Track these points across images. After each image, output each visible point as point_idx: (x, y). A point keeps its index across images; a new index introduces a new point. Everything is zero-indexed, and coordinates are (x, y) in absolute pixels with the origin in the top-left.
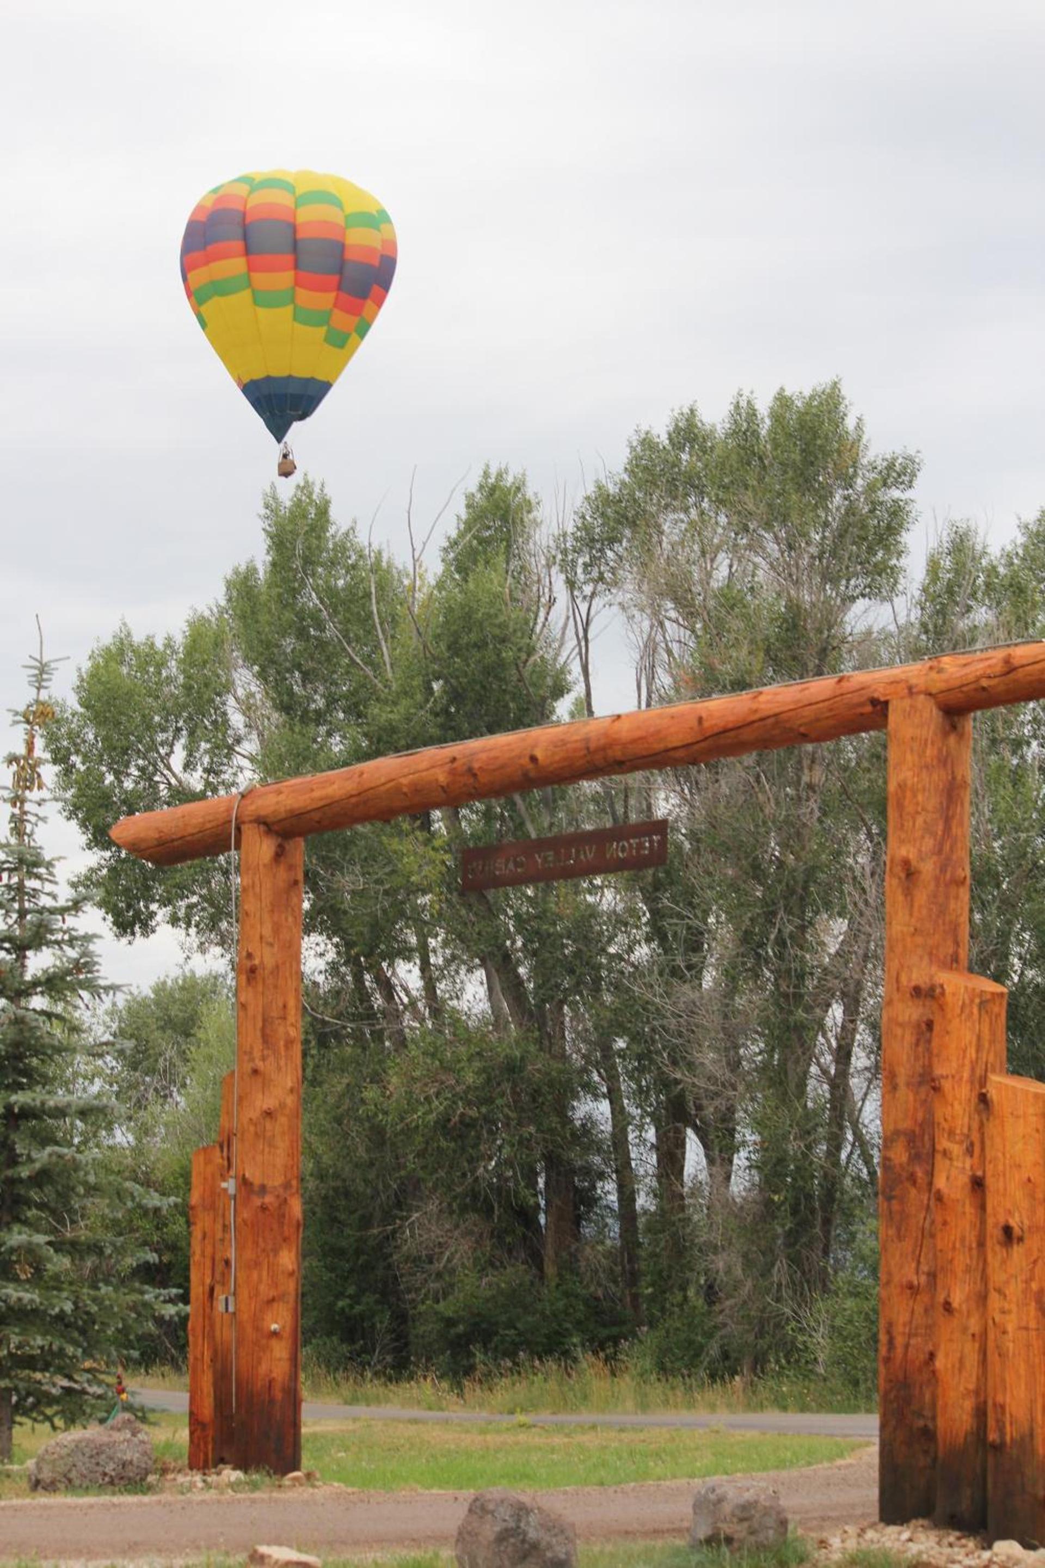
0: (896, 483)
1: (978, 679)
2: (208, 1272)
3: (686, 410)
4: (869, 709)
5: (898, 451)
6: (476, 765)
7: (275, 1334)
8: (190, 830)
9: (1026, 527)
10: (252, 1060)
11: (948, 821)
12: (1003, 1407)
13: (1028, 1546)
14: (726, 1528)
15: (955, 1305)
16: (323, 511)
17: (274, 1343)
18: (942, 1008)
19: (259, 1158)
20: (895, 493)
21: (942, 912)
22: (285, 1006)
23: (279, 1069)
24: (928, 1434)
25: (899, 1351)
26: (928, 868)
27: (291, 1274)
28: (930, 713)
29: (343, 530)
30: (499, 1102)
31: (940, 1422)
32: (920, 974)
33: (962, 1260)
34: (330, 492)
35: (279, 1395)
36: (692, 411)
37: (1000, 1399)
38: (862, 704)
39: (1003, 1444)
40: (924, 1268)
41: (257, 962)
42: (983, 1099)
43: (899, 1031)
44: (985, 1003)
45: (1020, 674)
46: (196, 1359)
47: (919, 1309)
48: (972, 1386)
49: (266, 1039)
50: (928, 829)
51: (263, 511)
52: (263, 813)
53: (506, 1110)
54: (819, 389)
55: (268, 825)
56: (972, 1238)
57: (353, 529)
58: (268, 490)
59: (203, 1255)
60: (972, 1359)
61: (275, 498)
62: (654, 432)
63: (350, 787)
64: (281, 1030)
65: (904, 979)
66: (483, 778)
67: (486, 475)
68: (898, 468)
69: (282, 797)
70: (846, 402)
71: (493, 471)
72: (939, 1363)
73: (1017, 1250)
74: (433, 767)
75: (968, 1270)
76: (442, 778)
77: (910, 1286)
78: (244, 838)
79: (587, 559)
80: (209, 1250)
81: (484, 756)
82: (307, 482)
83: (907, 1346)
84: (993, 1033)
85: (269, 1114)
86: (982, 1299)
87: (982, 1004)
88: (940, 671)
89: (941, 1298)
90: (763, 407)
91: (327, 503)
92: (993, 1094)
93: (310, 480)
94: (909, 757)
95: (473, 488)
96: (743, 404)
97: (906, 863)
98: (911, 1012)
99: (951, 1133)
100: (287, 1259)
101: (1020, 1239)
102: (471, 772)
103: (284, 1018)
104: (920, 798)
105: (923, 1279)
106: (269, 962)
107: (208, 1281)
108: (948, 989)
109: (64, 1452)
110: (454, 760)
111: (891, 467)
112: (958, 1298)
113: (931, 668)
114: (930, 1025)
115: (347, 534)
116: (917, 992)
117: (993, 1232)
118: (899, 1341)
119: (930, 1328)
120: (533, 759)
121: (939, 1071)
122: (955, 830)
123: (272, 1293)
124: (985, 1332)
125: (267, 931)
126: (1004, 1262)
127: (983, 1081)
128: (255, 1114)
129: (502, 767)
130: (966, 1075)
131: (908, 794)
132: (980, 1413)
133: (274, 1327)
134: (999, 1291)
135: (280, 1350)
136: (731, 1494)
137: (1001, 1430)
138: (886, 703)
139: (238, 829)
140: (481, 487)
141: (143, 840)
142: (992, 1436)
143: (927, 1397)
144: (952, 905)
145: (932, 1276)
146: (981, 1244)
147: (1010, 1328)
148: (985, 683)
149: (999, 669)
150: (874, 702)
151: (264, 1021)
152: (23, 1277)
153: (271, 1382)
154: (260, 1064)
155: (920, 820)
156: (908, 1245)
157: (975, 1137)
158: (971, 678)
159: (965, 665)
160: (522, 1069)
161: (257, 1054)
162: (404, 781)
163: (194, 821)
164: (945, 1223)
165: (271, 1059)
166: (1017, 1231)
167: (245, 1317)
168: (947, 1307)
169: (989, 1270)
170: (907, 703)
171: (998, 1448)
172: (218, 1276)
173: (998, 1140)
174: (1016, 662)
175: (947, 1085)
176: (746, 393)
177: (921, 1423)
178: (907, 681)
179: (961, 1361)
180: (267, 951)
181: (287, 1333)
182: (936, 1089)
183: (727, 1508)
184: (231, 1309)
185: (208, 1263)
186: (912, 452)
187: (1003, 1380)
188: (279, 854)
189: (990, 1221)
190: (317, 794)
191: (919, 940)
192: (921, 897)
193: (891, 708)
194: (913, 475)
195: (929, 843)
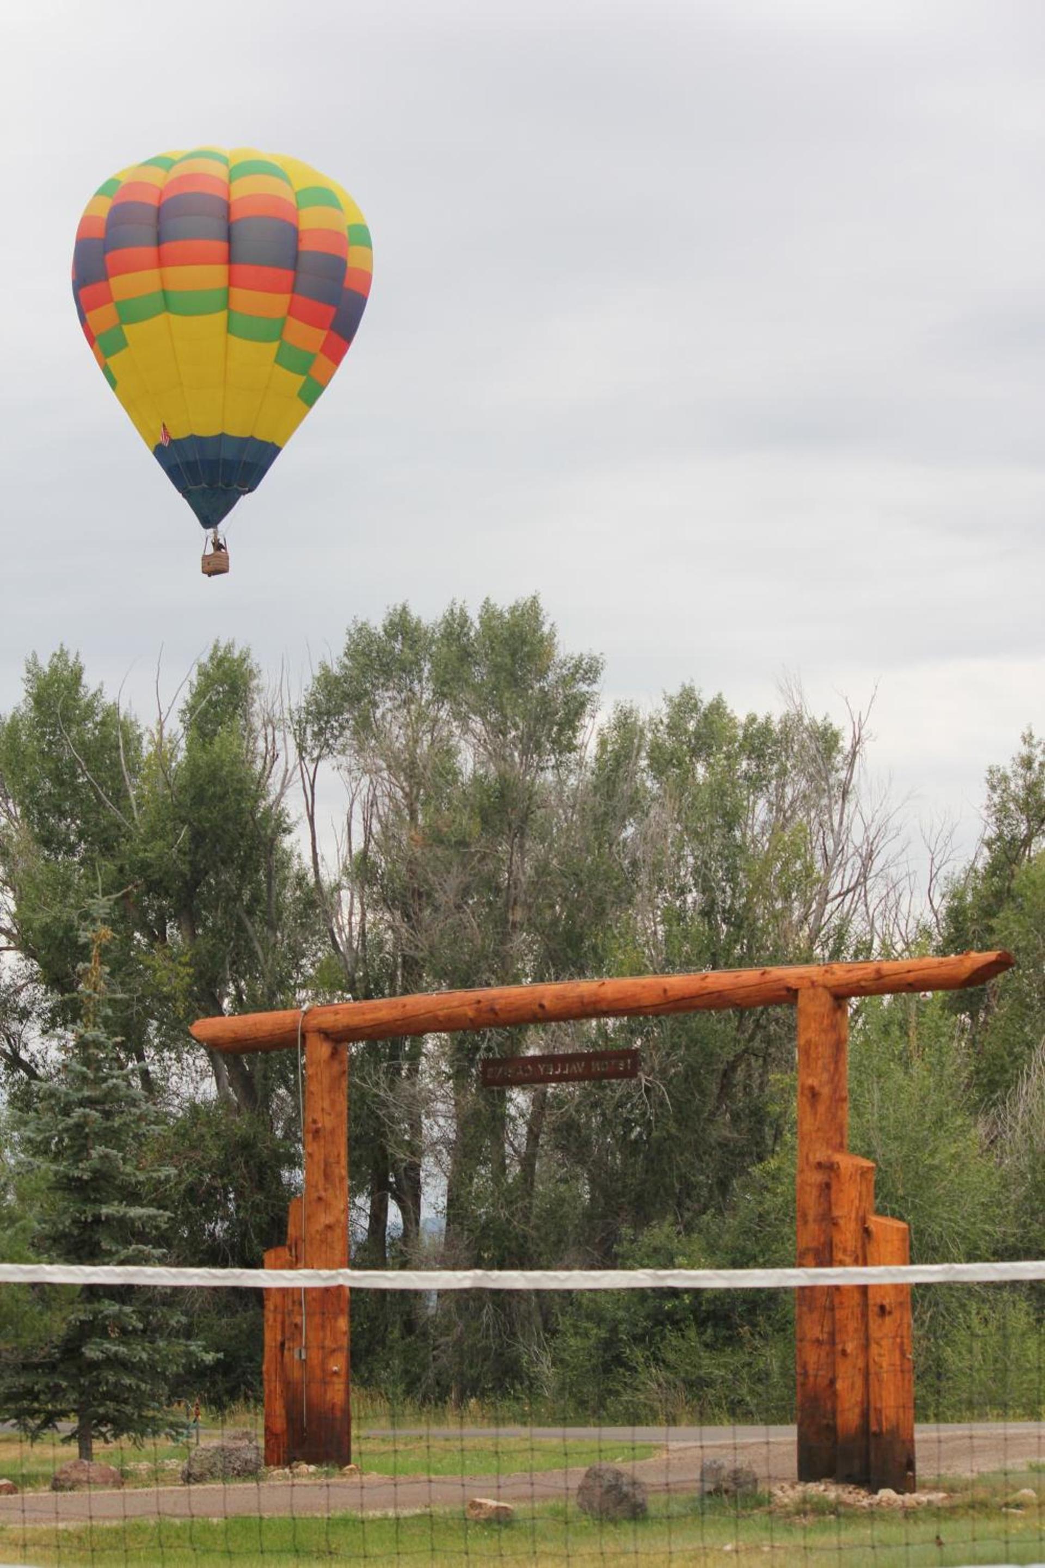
0: (584, 679)
1: (859, 981)
2: (279, 1332)
3: (399, 608)
4: (784, 993)
5: (586, 652)
6: (497, 1007)
7: (335, 1373)
8: (261, 1034)
9: (671, 701)
10: (318, 1191)
11: (836, 1063)
12: (880, 1411)
13: (898, 1492)
14: (725, 1485)
15: (849, 1351)
16: (77, 676)
17: (335, 1379)
18: (838, 1176)
19: (323, 1256)
20: (583, 687)
21: (834, 1117)
22: (339, 1155)
23: (336, 1197)
24: (832, 1429)
25: (811, 1379)
26: (826, 1091)
27: (345, 1333)
28: (826, 999)
29: (92, 692)
30: (236, 1174)
31: (839, 1421)
32: (821, 1154)
33: (852, 1325)
34: (83, 660)
35: (338, 1414)
36: (404, 609)
37: (878, 1406)
38: (779, 990)
39: (881, 1432)
40: (826, 1329)
41: (320, 1125)
42: (867, 1231)
43: (808, 1188)
44: (864, 1172)
45: (886, 980)
46: (270, 1391)
47: (823, 1354)
48: (859, 1399)
49: (327, 1176)
50: (825, 1068)
51: (25, 675)
52: (324, 1026)
53: (241, 1181)
54: (522, 602)
55: (327, 1035)
56: (858, 1311)
57: (100, 690)
58: (30, 658)
59: (275, 1320)
60: (859, 1382)
61: (35, 664)
62: (372, 624)
63: (396, 1013)
64: (337, 1171)
65: (811, 1157)
66: (502, 1016)
67: (216, 648)
68: (584, 666)
69: (338, 1017)
70: (544, 613)
71: (223, 644)
72: (839, 1385)
73: (888, 1319)
74: (462, 1005)
75: (856, 1330)
76: (471, 1014)
77: (818, 1341)
78: (308, 1042)
79: (316, 729)
80: (279, 1317)
81: (503, 1001)
82: (62, 650)
83: (816, 1376)
84: (868, 1191)
85: (329, 1227)
86: (866, 1347)
87: (862, 1174)
88: (833, 973)
89: (839, 1347)
90: (474, 615)
91: (81, 669)
92: (872, 1227)
93: (65, 649)
94: (813, 1025)
95: (205, 659)
96: (457, 611)
97: (812, 1088)
98: (817, 1177)
99: (845, 1250)
100: (343, 1323)
101: (890, 1313)
102: (492, 1010)
103: (338, 1163)
104: (820, 1049)
105: (825, 1336)
106: (329, 1125)
107: (279, 1338)
108: (842, 1165)
109: (209, 1454)
110: (479, 1002)
111: (577, 667)
112: (850, 1347)
113: (826, 971)
114: (828, 1186)
115: (95, 695)
116: (819, 1165)
117: (873, 1310)
118: (811, 1372)
119: (834, 1364)
120: (542, 1006)
121: (836, 1213)
122: (841, 1069)
123: (334, 1346)
124: (867, 1366)
125: (326, 1104)
126: (880, 1326)
127: (864, 1220)
128: (320, 1227)
129: (517, 1010)
130: (853, 1216)
131: (813, 1047)
132: (865, 1415)
133: (335, 1368)
134: (878, 1344)
135: (339, 1385)
136: (726, 1464)
137: (879, 1423)
138: (796, 991)
139: (303, 1036)
140: (212, 658)
141: (222, 1038)
142: (874, 1428)
143: (829, 1406)
144: (840, 1113)
145: (832, 1334)
146: (865, 1315)
147: (885, 1365)
148: (863, 983)
149: (873, 975)
150: (789, 989)
151: (326, 1165)
152: (113, 1335)
153: (334, 1405)
154: (323, 1194)
155: (820, 1063)
156: (816, 1316)
157: (860, 1253)
158: (855, 979)
159: (849, 971)
160: (254, 1146)
161: (320, 1187)
162: (440, 1013)
163: (265, 1028)
164: (841, 1303)
165: (330, 1191)
166: (888, 1308)
167: (315, 1362)
168: (844, 1353)
169: (871, 1331)
170: (811, 991)
171: (878, 1435)
172: (288, 1335)
173: (876, 1255)
174: (884, 972)
175: (842, 1222)
176: (459, 603)
177: (825, 1422)
178: (809, 978)
179: (853, 1384)
180: (327, 1118)
181: (343, 1372)
182: (836, 1224)
183: (724, 1473)
184: (303, 1357)
185: (279, 1326)
186: (596, 653)
187: (881, 1396)
188: (334, 1054)
189: (871, 1302)
190: (369, 1017)
191: (820, 1134)
192: (821, 1109)
193: (800, 994)
194: (597, 672)
195: (825, 1077)
